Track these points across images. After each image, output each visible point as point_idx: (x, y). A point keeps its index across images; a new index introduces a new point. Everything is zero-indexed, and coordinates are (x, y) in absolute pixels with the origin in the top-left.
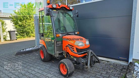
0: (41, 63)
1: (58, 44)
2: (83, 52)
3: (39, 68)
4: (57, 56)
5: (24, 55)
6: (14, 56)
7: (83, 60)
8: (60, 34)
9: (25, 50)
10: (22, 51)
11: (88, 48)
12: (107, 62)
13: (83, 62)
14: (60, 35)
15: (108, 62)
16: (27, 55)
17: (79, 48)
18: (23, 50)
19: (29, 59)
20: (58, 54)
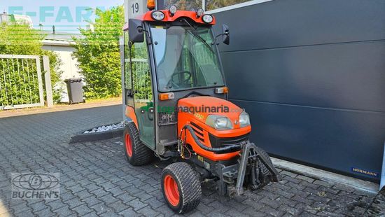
0: (125, 169)
1: (165, 121)
2: (227, 148)
3: (115, 180)
4: (160, 152)
5: (90, 144)
6: (66, 145)
7: (225, 170)
8: (170, 94)
9: (93, 131)
10: (86, 132)
11: (245, 137)
12: (311, 180)
13: (227, 175)
14: (172, 96)
15: (315, 179)
16: (97, 144)
17: (216, 134)
18: (91, 130)
19: (99, 156)
20: (163, 149)
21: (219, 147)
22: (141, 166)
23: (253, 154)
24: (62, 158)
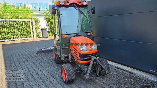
0: (53, 65)
1: (64, 46)
3: (48, 69)
4: (63, 59)
5: (44, 54)
6: (35, 54)
7: (84, 68)
8: (66, 35)
9: (46, 49)
10: (43, 49)
13: (84, 70)
15: (131, 73)
16: (47, 54)
17: (81, 53)
18: (45, 49)
19: (45, 59)
20: (64, 57)
21: (82, 58)
22: (59, 64)
23: (95, 62)
24: (32, 59)
